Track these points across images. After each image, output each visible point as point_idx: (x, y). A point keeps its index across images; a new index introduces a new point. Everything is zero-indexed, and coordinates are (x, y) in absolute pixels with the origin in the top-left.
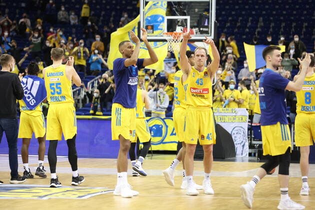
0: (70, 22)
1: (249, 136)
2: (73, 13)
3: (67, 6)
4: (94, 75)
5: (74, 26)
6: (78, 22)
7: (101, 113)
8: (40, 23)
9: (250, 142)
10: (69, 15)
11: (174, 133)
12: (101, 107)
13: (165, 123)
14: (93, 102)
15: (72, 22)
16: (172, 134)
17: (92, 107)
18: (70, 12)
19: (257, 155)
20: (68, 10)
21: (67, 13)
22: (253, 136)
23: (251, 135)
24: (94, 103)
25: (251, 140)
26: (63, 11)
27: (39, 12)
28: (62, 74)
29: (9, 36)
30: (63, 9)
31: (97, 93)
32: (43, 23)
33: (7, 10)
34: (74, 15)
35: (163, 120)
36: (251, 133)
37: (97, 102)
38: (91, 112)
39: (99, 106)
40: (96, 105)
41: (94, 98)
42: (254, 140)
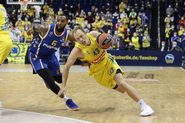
1: (60, 52)
9: (60, 55)
11: (23, 51)
13: (19, 47)
16: (22, 52)
19: (64, 61)
22: (62, 52)
23: (61, 52)
25: (61, 54)
35: (18, 45)
36: (61, 50)
42: (63, 54)
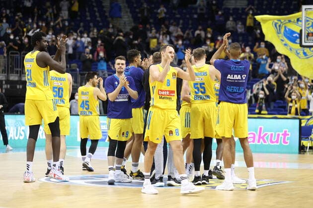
0: (237, 30)
2: (240, 23)
3: (234, 16)
4: (260, 78)
5: (241, 34)
6: (245, 30)
7: (266, 112)
8: (210, 32)
10: (236, 25)
12: (266, 107)
14: (258, 102)
15: (239, 31)
17: (257, 106)
18: (237, 22)
20: (235, 20)
21: (235, 23)
24: (260, 103)
26: (232, 21)
27: (209, 22)
28: (205, 74)
29: (183, 44)
30: (231, 19)
31: (262, 94)
32: (213, 32)
33: (181, 21)
34: (241, 25)
37: (262, 103)
38: (257, 111)
39: (264, 106)
40: (261, 104)
41: (259, 98)
